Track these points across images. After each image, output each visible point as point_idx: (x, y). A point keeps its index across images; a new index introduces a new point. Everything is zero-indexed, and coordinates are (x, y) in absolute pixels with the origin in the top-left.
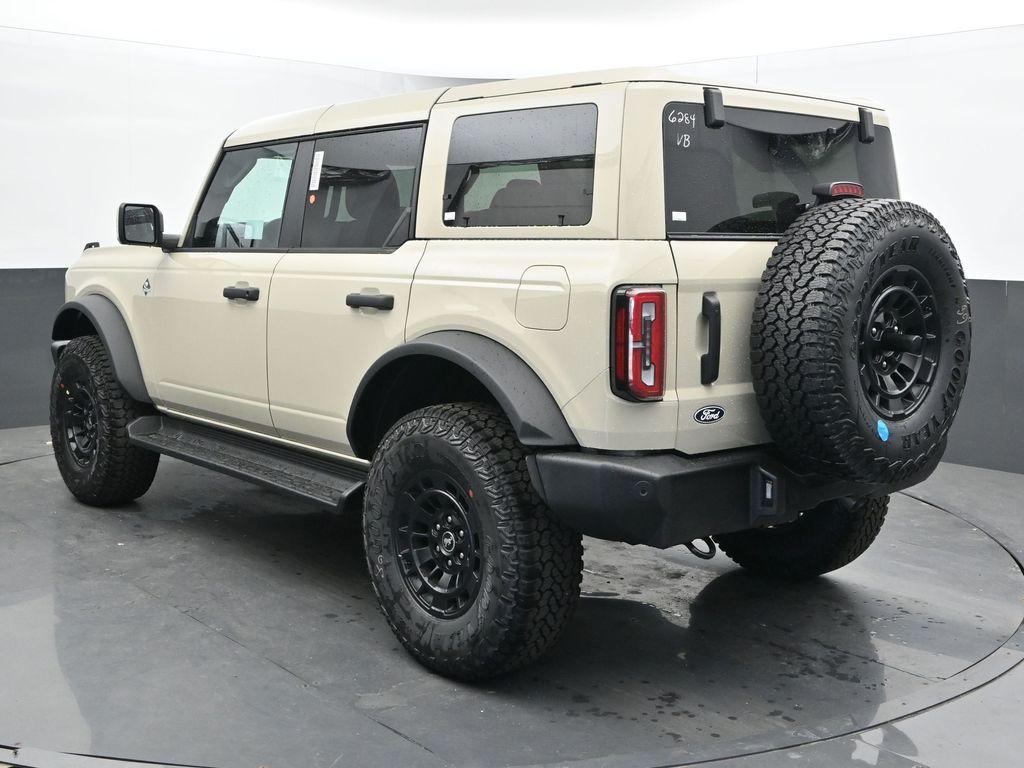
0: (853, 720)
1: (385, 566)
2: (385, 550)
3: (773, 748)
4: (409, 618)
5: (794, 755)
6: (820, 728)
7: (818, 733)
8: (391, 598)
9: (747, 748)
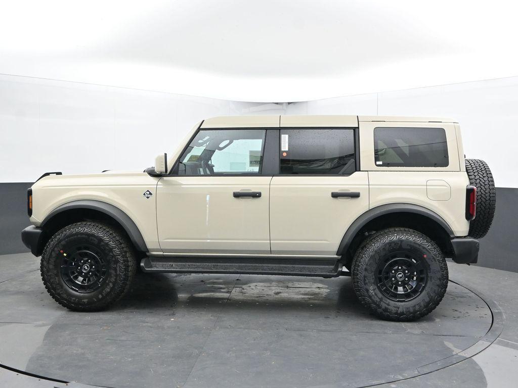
0: (418, 371)
1: (374, 290)
2: (373, 284)
3: (384, 382)
4: (389, 305)
5: (393, 385)
6: (404, 374)
7: (403, 376)
8: (379, 300)
9: (373, 383)
